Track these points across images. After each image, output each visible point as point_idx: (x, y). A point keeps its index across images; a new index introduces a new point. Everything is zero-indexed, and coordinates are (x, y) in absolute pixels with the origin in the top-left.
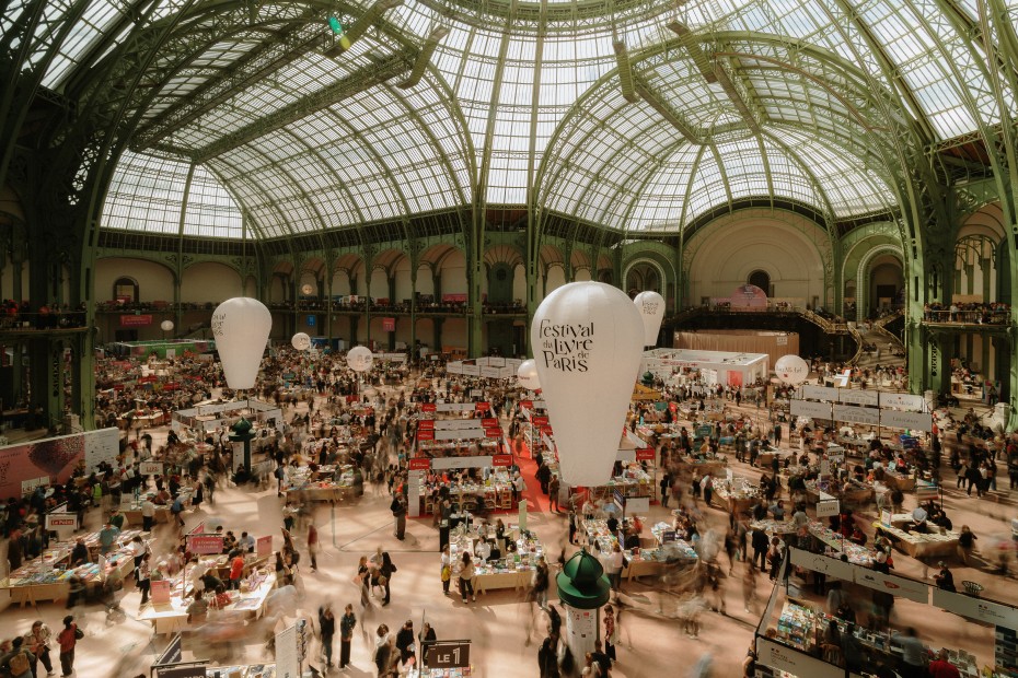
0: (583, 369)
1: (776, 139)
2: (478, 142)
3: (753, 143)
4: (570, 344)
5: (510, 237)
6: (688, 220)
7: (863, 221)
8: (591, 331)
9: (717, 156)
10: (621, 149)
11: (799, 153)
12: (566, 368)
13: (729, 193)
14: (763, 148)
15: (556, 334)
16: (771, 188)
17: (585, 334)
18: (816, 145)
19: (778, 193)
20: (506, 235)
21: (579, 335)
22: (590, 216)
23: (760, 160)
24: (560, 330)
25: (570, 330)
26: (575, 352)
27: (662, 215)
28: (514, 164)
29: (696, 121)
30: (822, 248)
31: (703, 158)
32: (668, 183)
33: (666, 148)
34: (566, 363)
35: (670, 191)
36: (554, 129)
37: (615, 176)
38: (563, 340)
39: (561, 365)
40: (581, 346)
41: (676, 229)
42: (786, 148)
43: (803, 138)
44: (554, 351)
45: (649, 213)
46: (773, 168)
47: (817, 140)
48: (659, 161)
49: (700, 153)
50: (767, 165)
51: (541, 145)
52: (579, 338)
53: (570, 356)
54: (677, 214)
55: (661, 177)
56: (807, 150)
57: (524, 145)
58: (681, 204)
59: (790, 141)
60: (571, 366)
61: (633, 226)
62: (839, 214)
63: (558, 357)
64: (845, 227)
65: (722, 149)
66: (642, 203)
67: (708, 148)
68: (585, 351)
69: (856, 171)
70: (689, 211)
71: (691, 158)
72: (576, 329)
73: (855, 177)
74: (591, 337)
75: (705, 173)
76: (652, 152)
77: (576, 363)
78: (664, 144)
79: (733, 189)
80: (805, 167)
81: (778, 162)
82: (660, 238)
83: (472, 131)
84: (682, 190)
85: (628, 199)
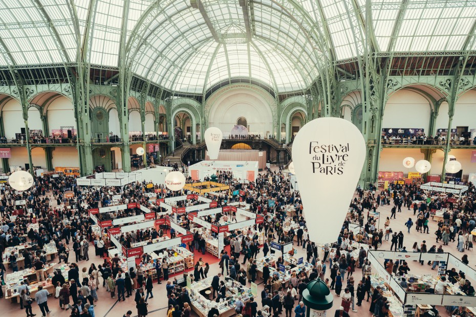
0: (340, 173)
1: (256, 46)
2: (82, 15)
3: (245, 47)
4: (334, 158)
5: (106, 89)
6: (208, 87)
7: (290, 95)
8: (347, 149)
9: (226, 51)
10: (177, 38)
11: (266, 56)
12: (329, 172)
13: (229, 74)
14: (249, 50)
15: (324, 151)
16: (250, 73)
17: (344, 151)
18: (274, 53)
19: (253, 76)
20: (103, 88)
21: (340, 152)
22: (155, 79)
23: (247, 57)
24: (327, 149)
25: (334, 148)
26: (337, 162)
27: (194, 82)
28: (109, 36)
29: (219, 28)
30: (272, 107)
31: (219, 51)
32: (198, 63)
33: (200, 42)
34: (329, 169)
35: (199, 68)
36: (139, 16)
37: (171, 56)
38: (329, 155)
39: (326, 171)
40: (341, 158)
41: (201, 92)
42: (260, 52)
43: (269, 48)
44: (321, 162)
45: (186, 81)
46: (252, 63)
47: (276, 51)
48: (194, 49)
49: (217, 48)
50: (249, 60)
51: (131, 26)
52: (341, 153)
53: (333, 165)
54: (202, 82)
55: (195, 59)
56: (270, 55)
57: (118, 24)
58: (204, 77)
59: (262, 49)
60: (333, 172)
61: (177, 88)
62: (280, 91)
63: (323, 166)
64: (282, 98)
65: (228, 48)
66: (183, 74)
67: (222, 45)
68: (343, 162)
69: (290, 70)
70: (208, 82)
71: (212, 50)
72: (338, 148)
73: (289, 73)
74: (348, 153)
75: (219, 60)
76: (192, 43)
77: (337, 169)
78: (200, 39)
79: (232, 71)
80: (268, 64)
81: (256, 59)
82: (192, 97)
83: (77, 4)
84: (205, 69)
85: (176, 71)
